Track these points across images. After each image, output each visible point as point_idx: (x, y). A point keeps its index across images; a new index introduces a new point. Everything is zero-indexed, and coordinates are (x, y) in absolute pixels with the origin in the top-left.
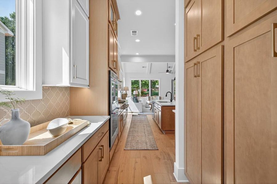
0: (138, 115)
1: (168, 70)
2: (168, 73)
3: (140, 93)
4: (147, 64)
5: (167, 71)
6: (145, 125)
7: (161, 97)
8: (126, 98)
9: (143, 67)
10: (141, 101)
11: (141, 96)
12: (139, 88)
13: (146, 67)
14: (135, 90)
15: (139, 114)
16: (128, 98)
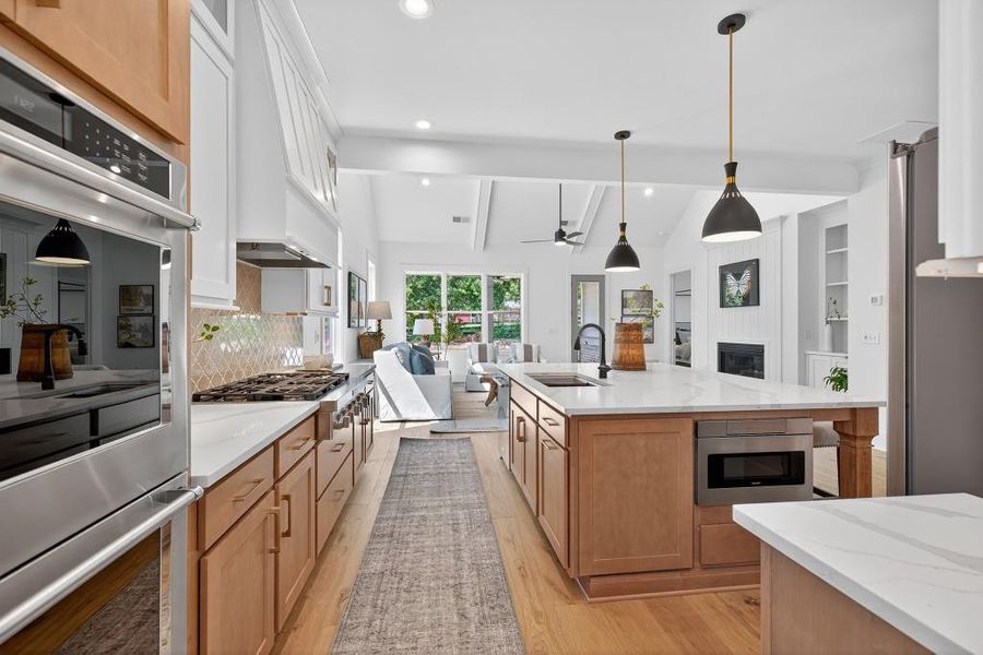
0: (427, 436)
1: (561, 230)
2: (563, 243)
3: (444, 330)
4: (477, 185)
5: (560, 235)
6: (461, 513)
7: (530, 347)
8: (376, 354)
9: (457, 220)
10: (446, 364)
11: (448, 342)
12: (440, 308)
13: (467, 220)
14: (421, 316)
15: (432, 432)
16: (385, 352)
